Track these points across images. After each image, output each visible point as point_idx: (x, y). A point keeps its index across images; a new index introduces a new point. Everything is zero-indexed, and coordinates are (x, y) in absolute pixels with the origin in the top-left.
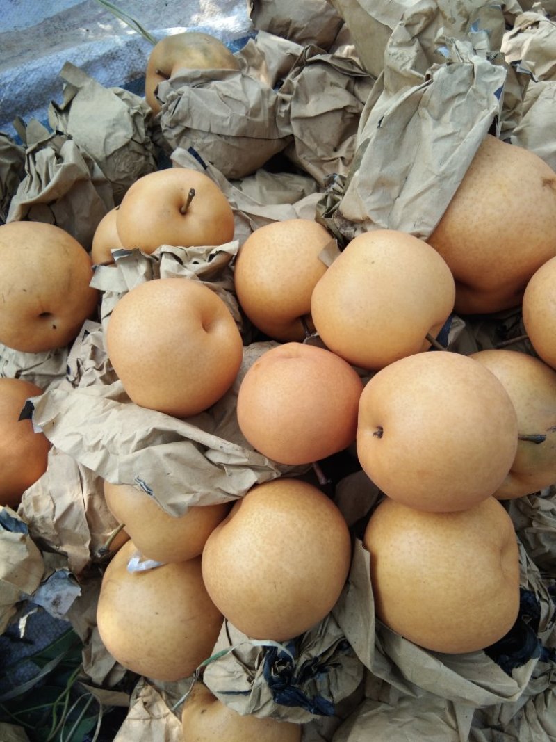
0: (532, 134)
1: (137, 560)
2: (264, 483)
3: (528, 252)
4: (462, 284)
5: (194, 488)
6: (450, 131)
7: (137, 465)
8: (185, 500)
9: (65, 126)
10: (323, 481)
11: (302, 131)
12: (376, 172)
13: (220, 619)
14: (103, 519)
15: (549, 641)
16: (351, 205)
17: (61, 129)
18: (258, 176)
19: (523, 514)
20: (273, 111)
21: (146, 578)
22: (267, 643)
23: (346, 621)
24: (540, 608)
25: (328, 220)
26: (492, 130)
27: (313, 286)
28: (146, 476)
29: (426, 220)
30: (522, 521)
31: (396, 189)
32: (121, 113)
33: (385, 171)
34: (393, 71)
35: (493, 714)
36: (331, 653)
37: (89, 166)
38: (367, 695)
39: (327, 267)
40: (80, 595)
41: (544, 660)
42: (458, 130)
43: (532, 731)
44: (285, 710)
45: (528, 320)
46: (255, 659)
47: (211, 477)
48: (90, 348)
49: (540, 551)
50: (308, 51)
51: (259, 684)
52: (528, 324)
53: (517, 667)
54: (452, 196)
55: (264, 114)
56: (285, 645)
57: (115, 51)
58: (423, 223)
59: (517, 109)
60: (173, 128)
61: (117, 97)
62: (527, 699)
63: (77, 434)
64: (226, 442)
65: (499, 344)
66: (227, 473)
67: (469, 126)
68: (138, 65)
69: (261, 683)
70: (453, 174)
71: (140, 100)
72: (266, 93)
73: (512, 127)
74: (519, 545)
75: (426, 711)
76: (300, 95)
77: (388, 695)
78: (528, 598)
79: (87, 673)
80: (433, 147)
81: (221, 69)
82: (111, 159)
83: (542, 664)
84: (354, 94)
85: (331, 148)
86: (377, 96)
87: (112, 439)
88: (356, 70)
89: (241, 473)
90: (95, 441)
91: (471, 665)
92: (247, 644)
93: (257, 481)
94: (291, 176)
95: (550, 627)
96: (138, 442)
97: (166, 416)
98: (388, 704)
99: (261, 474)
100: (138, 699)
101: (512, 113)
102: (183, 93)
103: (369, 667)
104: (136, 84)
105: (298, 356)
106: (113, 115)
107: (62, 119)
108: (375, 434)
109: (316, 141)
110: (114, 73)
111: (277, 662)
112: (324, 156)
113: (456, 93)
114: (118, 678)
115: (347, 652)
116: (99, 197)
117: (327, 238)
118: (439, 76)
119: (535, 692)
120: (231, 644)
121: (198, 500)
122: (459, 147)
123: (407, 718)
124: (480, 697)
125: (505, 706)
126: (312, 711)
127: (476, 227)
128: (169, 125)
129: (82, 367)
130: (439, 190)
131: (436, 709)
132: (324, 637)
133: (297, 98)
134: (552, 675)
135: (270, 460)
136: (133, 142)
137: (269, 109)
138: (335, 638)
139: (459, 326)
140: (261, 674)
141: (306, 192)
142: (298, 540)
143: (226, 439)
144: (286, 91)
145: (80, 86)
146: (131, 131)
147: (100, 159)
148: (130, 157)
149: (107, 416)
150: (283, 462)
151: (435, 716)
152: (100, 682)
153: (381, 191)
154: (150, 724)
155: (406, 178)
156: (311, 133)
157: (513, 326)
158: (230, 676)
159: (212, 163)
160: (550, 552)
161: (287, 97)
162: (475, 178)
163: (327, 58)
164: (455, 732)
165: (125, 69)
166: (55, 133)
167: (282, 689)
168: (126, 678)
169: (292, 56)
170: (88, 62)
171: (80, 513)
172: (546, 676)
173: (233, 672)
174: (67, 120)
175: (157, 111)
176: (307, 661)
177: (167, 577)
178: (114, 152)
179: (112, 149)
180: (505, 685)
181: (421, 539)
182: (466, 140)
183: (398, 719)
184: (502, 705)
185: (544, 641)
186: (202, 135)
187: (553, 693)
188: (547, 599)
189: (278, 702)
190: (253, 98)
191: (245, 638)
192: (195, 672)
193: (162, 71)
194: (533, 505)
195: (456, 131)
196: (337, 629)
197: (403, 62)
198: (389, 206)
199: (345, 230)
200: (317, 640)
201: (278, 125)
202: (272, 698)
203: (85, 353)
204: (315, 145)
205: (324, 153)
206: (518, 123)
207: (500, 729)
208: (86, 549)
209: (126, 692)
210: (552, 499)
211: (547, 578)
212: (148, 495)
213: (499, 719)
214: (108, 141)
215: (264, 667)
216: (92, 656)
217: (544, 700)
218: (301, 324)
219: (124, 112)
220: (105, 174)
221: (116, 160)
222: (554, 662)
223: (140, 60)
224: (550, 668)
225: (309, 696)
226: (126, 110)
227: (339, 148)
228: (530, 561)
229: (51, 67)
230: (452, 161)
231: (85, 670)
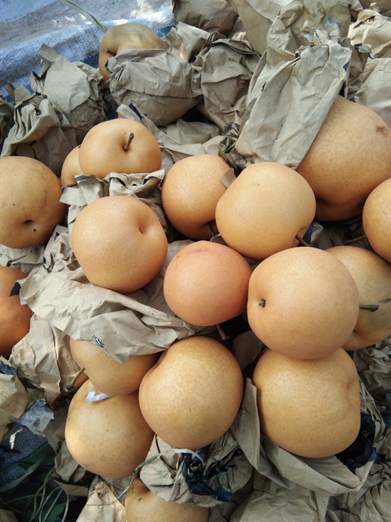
0: (369, 96)
1: (93, 393)
2: (183, 339)
3: (366, 177)
4: (321, 200)
5: (134, 343)
6: (313, 93)
7: (94, 326)
8: (127, 351)
9: (42, 89)
10: (224, 338)
11: (209, 92)
12: (261, 121)
13: (152, 434)
14: (70, 365)
15: (381, 449)
16: (243, 145)
17: (39, 91)
18: (178, 124)
19: (363, 360)
20: (189, 78)
21: (100, 406)
22: (185, 451)
23: (240, 436)
24: (375, 426)
25: (227, 155)
26: (342, 93)
27: (217, 201)
28: (100, 335)
29: (296, 155)
30: (362, 365)
31: (275, 133)
32: (82, 80)
33: (267, 121)
34: (273, 51)
35: (343, 499)
36: (230, 458)
37: (59, 117)
38: (255, 487)
39: (227, 188)
40: (53, 418)
41: (377, 462)
42: (318, 92)
43: (369, 512)
44: (197, 498)
45: (366, 225)
46: (176, 462)
47: (145, 335)
48: (60, 245)
49: (375, 387)
50: (213, 36)
53: (359, 467)
54: (313, 139)
55: (183, 81)
56: (197, 452)
57: (77, 36)
58: (293, 157)
59: (359, 78)
60: (118, 90)
61: (78, 69)
62: (365, 490)
63: (51, 305)
64: (156, 310)
65: (346, 242)
66: (157, 332)
67: (325, 89)
68: (93, 46)
69: (180, 480)
70: (313, 124)
71: (95, 71)
72: (184, 66)
73: (354, 90)
74: (360, 382)
75: (296, 498)
76: (208, 67)
77: (269, 487)
78: (366, 419)
79: (58, 473)
80: (301, 104)
81: (152, 49)
82: (74, 113)
83: (376, 465)
84: (245, 66)
85: (230, 105)
86: (260, 70)
87: (76, 309)
88: (247, 50)
89: (166, 332)
90: (63, 311)
91: (327, 466)
92: (170, 452)
93: (178, 338)
94: (202, 123)
95: (382, 439)
96: (94, 311)
97: (114, 292)
98: (269, 493)
99: (181, 333)
100: (94, 491)
101: (356, 80)
102: (125, 65)
103: (256, 467)
104: (92, 59)
105: (206, 250)
106: (76, 82)
107: (40, 84)
108: (260, 304)
109: (219, 99)
110: (77, 51)
111: (191, 464)
112: (224, 110)
113: (317, 66)
114: (80, 476)
115: (240, 457)
116: (66, 139)
117: (227, 168)
118: (304, 55)
119: (371, 485)
120: (159, 452)
121: (136, 351)
122: (318, 105)
123: (283, 503)
124: (333, 488)
125: (350, 495)
126: (216, 498)
127: (330, 160)
128: (116, 88)
129: (54, 258)
130: (304, 134)
131: (302, 497)
132: (224, 446)
133: (205, 69)
134: (383, 473)
135: (185, 322)
136: (90, 100)
137: (186, 77)
138: (232, 447)
139: (319, 229)
140: (180, 473)
141: (212, 135)
142: (206, 379)
143: (157, 309)
144: (198, 64)
145: (52, 61)
146: (89, 92)
147: (67, 112)
148: (88, 111)
149: (72, 293)
150: (195, 324)
151: (302, 502)
152: (67, 479)
153: (264, 135)
154: (102, 508)
155: (282, 126)
156: (215, 94)
157: (356, 229)
158: (158, 474)
159: (146, 115)
160: (381, 387)
161: (199, 68)
162: (330, 126)
163: (226, 41)
164: (316, 513)
165: (84, 49)
166: (35, 94)
167: (195, 483)
168: (86, 476)
169: (202, 40)
170: (58, 44)
171: (53, 361)
172: (379, 474)
173: (161, 472)
174: (44, 85)
175: (107, 79)
176: (212, 463)
177: (115, 406)
178: (77, 107)
179: (76, 105)
180: (349, 480)
181: (292, 378)
182: (323, 99)
183: (276, 504)
184: (349, 493)
185: (378, 449)
186: (139, 95)
187: (384, 486)
188: (380, 420)
189: (192, 492)
190: (174, 69)
191: (169, 448)
192: (134, 472)
193: (110, 50)
194: (370, 354)
195: (316, 93)
196: (233, 441)
197: (279, 45)
198: (270, 145)
199: (239, 162)
200: (220, 449)
201: (192, 88)
202: (188, 489)
203: (56, 248)
204: (218, 102)
205: (225, 108)
206: (359, 88)
207: (347, 510)
208: (57, 387)
209: (85, 486)
210: (383, 350)
211: (380, 405)
212: (101, 348)
213: (346, 504)
214: (72, 99)
215: (182, 467)
216: (62, 461)
217: (377, 491)
218: (208, 228)
219: (83, 79)
220: (70, 123)
221: (78, 113)
222: (385, 463)
223: (95, 43)
224: (382, 468)
225: (214, 488)
226: (85, 78)
227: (235, 105)
228: (368, 393)
229: (32, 48)
230: (313, 114)
231: (57, 471)
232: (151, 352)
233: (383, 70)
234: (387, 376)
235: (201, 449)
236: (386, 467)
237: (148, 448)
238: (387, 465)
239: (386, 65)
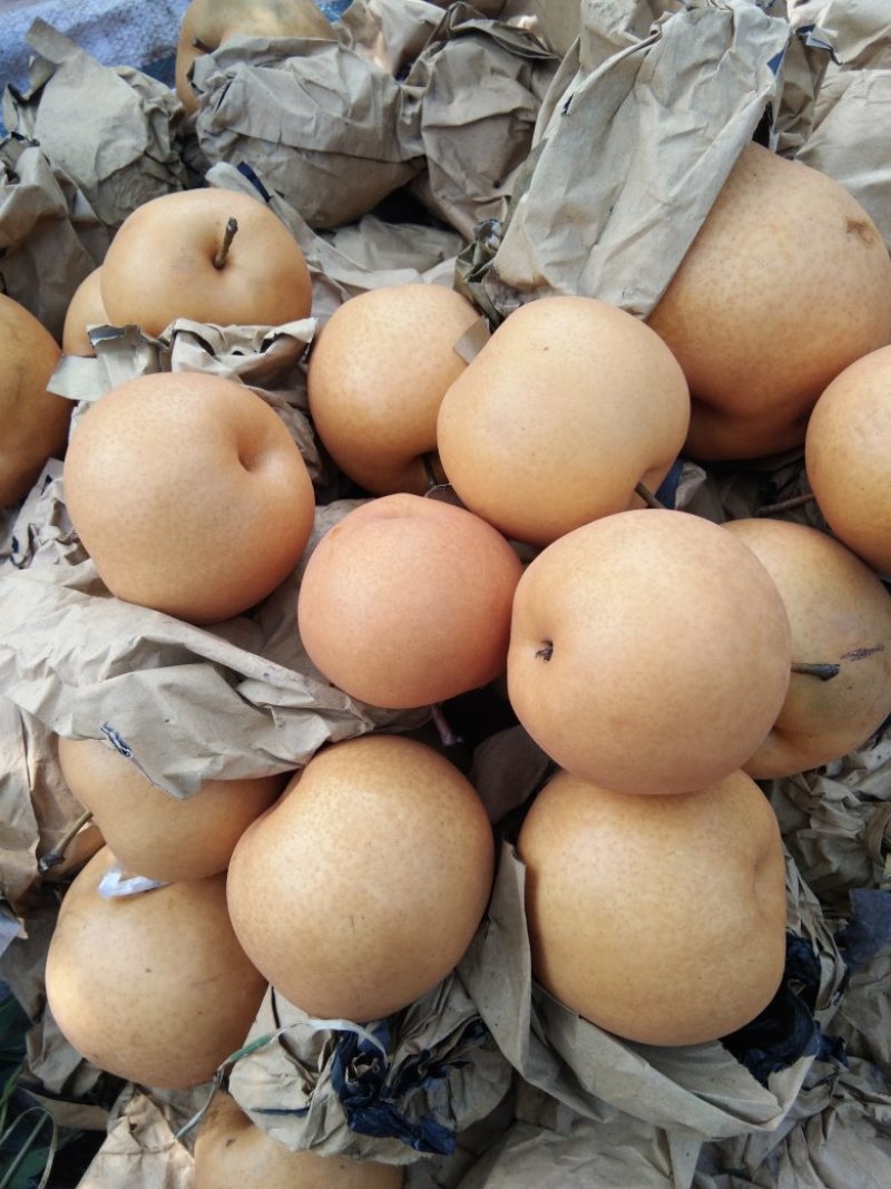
0: (831, 155)
1: (117, 876)
2: (342, 741)
4: (704, 404)
5: (214, 747)
6: (689, 126)
7: (109, 702)
8: (196, 767)
9: (30, 128)
10: (448, 740)
11: (440, 149)
12: (558, 194)
13: (261, 985)
14: (63, 805)
15: (833, 1024)
16: (515, 258)
17: (23, 131)
18: (363, 226)
19: (794, 804)
20: (392, 112)
21: (133, 909)
22: (338, 1025)
23: (480, 988)
24: (819, 969)
25: (475, 287)
26: (761, 134)
27: (440, 399)
28: (123, 726)
29: (645, 284)
30: (794, 818)
31: (594, 227)
32: (129, 107)
33: (573, 195)
34: (595, 35)
35: (734, 1149)
36: (454, 1042)
37: (66, 195)
38: (519, 1114)
39: (467, 364)
40: (25, 936)
41: (823, 1058)
42: (704, 124)
43: (800, 1180)
44: (369, 1143)
45: (814, 466)
46: (319, 1052)
47: (246, 730)
48: (52, 506)
49: (821, 871)
50: (455, 12)
51: (322, 1097)
52: (814, 472)
53: (777, 1071)
54: (689, 242)
55: (376, 118)
56: (371, 1027)
57: (126, 8)
58: (637, 289)
59: (806, 114)
60: (217, 135)
61: (122, 81)
62: (792, 1124)
63: (6, 647)
64: (275, 665)
65: (764, 509)
66: (277, 723)
67: (723, 118)
68: (166, 34)
69: (327, 1096)
70: (691, 204)
71: (161, 89)
72: (380, 82)
73: (795, 144)
74: (786, 858)
75: (619, 1144)
76: (439, 89)
77: (553, 1116)
78: (799, 951)
79: (35, 1072)
80: (660, 153)
81: (304, 38)
82: (107, 189)
83: (820, 1064)
84: (530, 89)
85: (491, 182)
86: (563, 85)
87: (67, 657)
88: (536, 48)
89: (302, 722)
90: (36, 661)
91: (697, 1066)
92: (305, 1027)
93: (330, 737)
94: (422, 228)
95: (837, 1000)
96: (113, 663)
97: (168, 618)
98: (554, 1130)
99: (338, 724)
100: (122, 1118)
101: (796, 120)
102: (235, 74)
103: (520, 1068)
104: (161, 65)
105: (409, 515)
106: (115, 111)
107: (24, 116)
108: (539, 653)
109: (464, 168)
110: (123, 46)
111: (355, 1059)
112: (477, 195)
113: (703, 59)
114: (89, 1082)
115: (481, 1041)
116: (84, 249)
117: (472, 316)
118: (671, 28)
119: (806, 1113)
120: (278, 1025)
121: (219, 767)
122: (704, 156)
123: (586, 1155)
124: (711, 1122)
125: (753, 1137)
126: (416, 1144)
127: (729, 300)
128: (210, 129)
129: (36, 539)
130: (667, 230)
131: (635, 1140)
132: (442, 1014)
133: (433, 92)
134: (836, 1084)
135: (353, 698)
136: (148, 160)
137: (385, 109)
138: (461, 1016)
139: (694, 479)
140: (327, 1080)
141: (445, 255)
142: (397, 842)
143: (277, 662)
144: (415, 81)
145: (59, 61)
146: (145, 139)
147: (89, 185)
148: (141, 185)
149: (61, 617)
150: (377, 704)
151: (634, 1153)
152: (57, 1089)
153: (567, 232)
154: (140, 1162)
155: (611, 210)
156: (456, 155)
157: (787, 484)
158: (274, 1082)
159: (282, 195)
160: (838, 873)
161: (417, 91)
162: (731, 214)
163: (486, 25)
164: (667, 1181)
165: (142, 41)
166: (9, 136)
167: (364, 1106)
168: (102, 1082)
169: (428, 24)
170: (79, 25)
171: (21, 793)
172: (825, 1085)
173: (279, 1076)
174: (35, 119)
175: (193, 110)
176: (409, 1057)
177: (170, 908)
178: (114, 174)
179: (111, 169)
180: (755, 1102)
181: (615, 843)
182: (716, 142)
183: (570, 1158)
184: (749, 1136)
185: (824, 1024)
186: (267, 148)
187: (837, 1116)
188: (832, 953)
189: (355, 1130)
190: (356, 87)
191: (303, 1016)
192: (215, 1074)
193: (202, 40)
194: (812, 790)
195: (701, 125)
196: (465, 1000)
197: (611, 20)
198: (580, 259)
199: (504, 304)
200: (430, 1020)
201: (400, 139)
202: (346, 1121)
203: (43, 515)
204: (463, 175)
205: (478, 190)
206: (806, 138)
207: (745, 1175)
208: (31, 857)
209: (102, 1106)
210: (846, 780)
211: (833, 918)
212: (122, 756)
213: (743, 1160)
214: (103, 154)
215: (332, 1067)
216: (44, 1044)
217: (821, 1127)
218: (423, 471)
219: (133, 106)
220: (97, 213)
221: (117, 188)
222: (841, 1061)
223: (170, 27)
224: (833, 1072)
225: (412, 1119)
226: (137, 103)
227: (503, 183)
228: (805, 886)
229: (13, 32)
230: (690, 180)
231: (31, 1066)
232: (262, 773)
233: (865, 98)
234: (854, 845)
235: (381, 1020)
236: (843, 1069)
237: (249, 1017)
238: (846, 1065)
239: (872, 85)
